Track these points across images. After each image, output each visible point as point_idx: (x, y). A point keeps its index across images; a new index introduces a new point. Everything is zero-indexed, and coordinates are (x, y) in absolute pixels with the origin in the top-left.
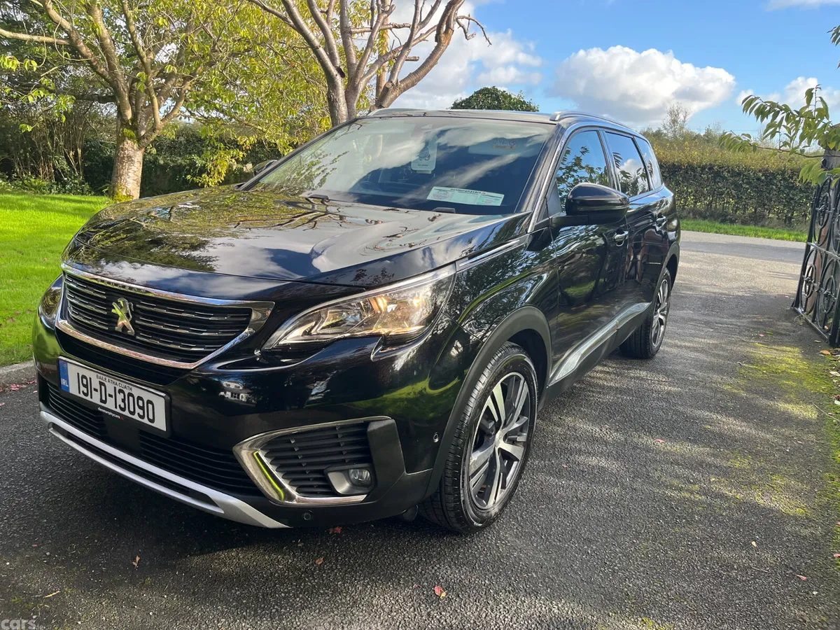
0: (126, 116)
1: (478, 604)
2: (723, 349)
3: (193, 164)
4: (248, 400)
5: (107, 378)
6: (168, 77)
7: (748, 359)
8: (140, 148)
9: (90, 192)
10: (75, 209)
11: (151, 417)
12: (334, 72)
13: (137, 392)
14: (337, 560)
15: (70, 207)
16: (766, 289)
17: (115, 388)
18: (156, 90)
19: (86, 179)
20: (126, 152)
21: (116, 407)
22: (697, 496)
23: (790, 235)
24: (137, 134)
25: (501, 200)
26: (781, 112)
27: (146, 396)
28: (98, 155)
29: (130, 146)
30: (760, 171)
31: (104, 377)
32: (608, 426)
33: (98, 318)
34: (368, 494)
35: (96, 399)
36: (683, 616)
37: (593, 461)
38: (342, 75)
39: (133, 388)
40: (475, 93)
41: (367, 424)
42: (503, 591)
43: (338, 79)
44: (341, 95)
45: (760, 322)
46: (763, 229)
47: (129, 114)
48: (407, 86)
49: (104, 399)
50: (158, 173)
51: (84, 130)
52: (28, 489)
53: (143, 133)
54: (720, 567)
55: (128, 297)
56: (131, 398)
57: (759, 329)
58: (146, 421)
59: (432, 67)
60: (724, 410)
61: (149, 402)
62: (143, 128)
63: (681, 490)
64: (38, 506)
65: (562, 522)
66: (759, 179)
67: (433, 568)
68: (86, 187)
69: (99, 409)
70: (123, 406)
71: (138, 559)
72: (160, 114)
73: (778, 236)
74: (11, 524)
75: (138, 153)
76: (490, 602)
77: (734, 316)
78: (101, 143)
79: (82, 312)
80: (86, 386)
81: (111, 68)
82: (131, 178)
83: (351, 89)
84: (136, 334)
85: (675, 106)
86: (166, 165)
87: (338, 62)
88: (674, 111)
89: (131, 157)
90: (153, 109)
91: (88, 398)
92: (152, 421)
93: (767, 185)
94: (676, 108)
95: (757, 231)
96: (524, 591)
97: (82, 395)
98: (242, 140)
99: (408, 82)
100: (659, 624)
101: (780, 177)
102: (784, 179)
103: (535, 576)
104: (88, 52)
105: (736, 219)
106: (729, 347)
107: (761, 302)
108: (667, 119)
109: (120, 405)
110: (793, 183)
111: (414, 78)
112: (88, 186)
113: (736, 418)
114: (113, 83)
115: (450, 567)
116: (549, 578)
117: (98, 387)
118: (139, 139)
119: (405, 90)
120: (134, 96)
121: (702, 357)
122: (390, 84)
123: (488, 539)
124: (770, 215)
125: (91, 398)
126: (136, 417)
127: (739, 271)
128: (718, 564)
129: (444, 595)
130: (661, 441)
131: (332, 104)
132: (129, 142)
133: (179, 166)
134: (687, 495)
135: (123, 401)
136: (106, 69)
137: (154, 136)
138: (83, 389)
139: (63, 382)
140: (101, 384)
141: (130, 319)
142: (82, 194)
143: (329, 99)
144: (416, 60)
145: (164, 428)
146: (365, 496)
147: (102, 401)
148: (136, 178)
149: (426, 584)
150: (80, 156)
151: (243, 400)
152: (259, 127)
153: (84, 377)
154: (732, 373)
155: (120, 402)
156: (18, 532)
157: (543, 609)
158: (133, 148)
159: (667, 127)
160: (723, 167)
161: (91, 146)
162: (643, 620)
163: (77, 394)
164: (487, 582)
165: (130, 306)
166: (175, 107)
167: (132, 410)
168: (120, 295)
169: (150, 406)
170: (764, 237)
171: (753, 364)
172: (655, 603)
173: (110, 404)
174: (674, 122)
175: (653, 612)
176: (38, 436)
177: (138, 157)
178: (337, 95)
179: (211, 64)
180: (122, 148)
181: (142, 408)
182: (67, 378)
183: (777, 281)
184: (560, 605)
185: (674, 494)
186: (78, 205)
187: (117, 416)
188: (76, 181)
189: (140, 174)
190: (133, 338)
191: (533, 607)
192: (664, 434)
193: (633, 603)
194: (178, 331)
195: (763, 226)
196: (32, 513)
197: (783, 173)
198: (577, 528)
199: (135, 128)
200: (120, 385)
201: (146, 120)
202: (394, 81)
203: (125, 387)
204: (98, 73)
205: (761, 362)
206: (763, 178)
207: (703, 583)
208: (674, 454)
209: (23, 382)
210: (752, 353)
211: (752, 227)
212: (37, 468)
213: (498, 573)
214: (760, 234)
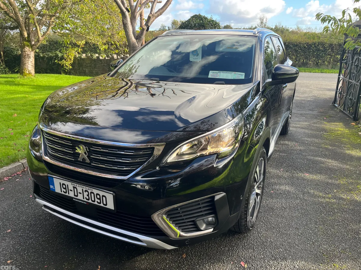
0: (25, 36)
1: (263, 268)
2: (313, 126)
3: (57, 56)
4: (149, 189)
5: (78, 185)
6: (43, 16)
7: (325, 130)
8: (32, 50)
9: (9, 72)
10: (5, 82)
11: (105, 203)
12: (125, 10)
13: (96, 191)
14: (192, 254)
15: (3, 81)
16: (318, 96)
17: (83, 190)
18: (37, 22)
19: (6, 66)
20: (26, 52)
21: (84, 198)
22: (332, 200)
23: (319, 70)
24: (31, 44)
25: (244, 76)
26: (332, 20)
27: (101, 193)
28: (11, 55)
29: (27, 49)
30: (305, 44)
31: (76, 184)
32: (282, 170)
33: (67, 155)
34: (214, 228)
35: (71, 194)
36: (348, 260)
37: (283, 187)
38: (129, 11)
39: (93, 189)
40: (191, 17)
41: (214, 197)
42: (271, 260)
43: (127, 13)
44: (128, 21)
45: (322, 112)
46: (307, 69)
47: (26, 35)
48: (158, 15)
49: (76, 194)
50: (41, 61)
51: (3, 43)
52: (32, 235)
53: (33, 43)
54: (354, 233)
55: (84, 144)
56: (92, 195)
57: (323, 115)
58: (102, 205)
59: (169, 5)
60: (325, 156)
61: (103, 196)
62: (33, 41)
63: (324, 198)
64: (40, 244)
65: (282, 220)
66: (305, 47)
67: (236, 252)
68: (7, 70)
69: (74, 199)
70: (87, 198)
71: (99, 267)
72: (40, 34)
73: (314, 71)
74: (30, 256)
75: (32, 52)
76: (268, 267)
77: (310, 110)
78: (12, 49)
79: (57, 151)
80: (65, 189)
81: (16, 13)
82: (30, 64)
83: (133, 18)
84: (91, 162)
85: (262, 16)
86: (44, 57)
87: (126, 5)
88: (261, 18)
89: (29, 55)
90: (37, 32)
91: (67, 194)
92: (106, 205)
93: (308, 50)
94: (262, 17)
95: (305, 70)
96: (280, 259)
97: (63, 193)
98: (79, 43)
99: (159, 13)
100: (341, 266)
101: (313, 46)
102: (315, 46)
103: (281, 250)
104: (4, 7)
105: (296, 65)
106: (315, 125)
107: (319, 103)
108: (258, 22)
109: (86, 198)
110: (319, 48)
111: (161, 11)
112: (8, 70)
113: (332, 159)
114: (17, 21)
115: (243, 250)
116: (288, 250)
117: (72, 189)
118: (32, 46)
119: (157, 17)
120: (27, 25)
121: (307, 131)
122: (151, 15)
123: (254, 234)
124: (310, 62)
125: (69, 194)
126: (96, 203)
127: (305, 89)
128: (353, 232)
129: (246, 266)
130: (307, 175)
131: (125, 26)
132: (27, 48)
133: (50, 57)
134: (328, 200)
135: (88, 195)
136: (13, 15)
137: (39, 44)
138: (63, 190)
139: (51, 187)
140: (74, 188)
141: (87, 155)
142: (6, 74)
143: (123, 23)
144: (161, 2)
145: (113, 209)
146: (213, 229)
147: (75, 195)
148: (32, 64)
149: (236, 261)
150: (2, 55)
151: (147, 188)
152: (87, 37)
153: (63, 184)
154: (321, 137)
155: (85, 196)
156: (35, 260)
157: (292, 267)
158: (29, 51)
159: (259, 25)
160: (290, 43)
161: (7, 50)
162: (334, 265)
163: (60, 192)
164: (262, 256)
165: (86, 148)
166: (47, 30)
167: (93, 199)
168: (80, 143)
169: (104, 198)
170: (308, 72)
171: (328, 132)
172: (335, 256)
173: (80, 197)
174: (262, 23)
175: (336, 260)
176: (27, 205)
177: (32, 54)
178: (127, 21)
179: (64, 8)
180: (24, 51)
181: (100, 199)
182: (53, 185)
183: (321, 92)
184: (298, 264)
185: (322, 200)
186: (6, 79)
187: (84, 203)
188: (2, 67)
189: (34, 62)
190: (90, 164)
191: (287, 266)
192: (308, 171)
193: (327, 257)
194: (116, 160)
195: (307, 67)
196: (38, 249)
197: (315, 44)
198: (290, 223)
199: (29, 41)
200: (85, 188)
201: (34, 37)
202: (153, 13)
203: (89, 189)
204: (10, 16)
205: (331, 131)
206: (307, 47)
207: (351, 243)
208: (315, 180)
209: (9, 175)
210: (325, 127)
211: (303, 68)
212: (33, 223)
213: (265, 251)
214: (306, 71)
